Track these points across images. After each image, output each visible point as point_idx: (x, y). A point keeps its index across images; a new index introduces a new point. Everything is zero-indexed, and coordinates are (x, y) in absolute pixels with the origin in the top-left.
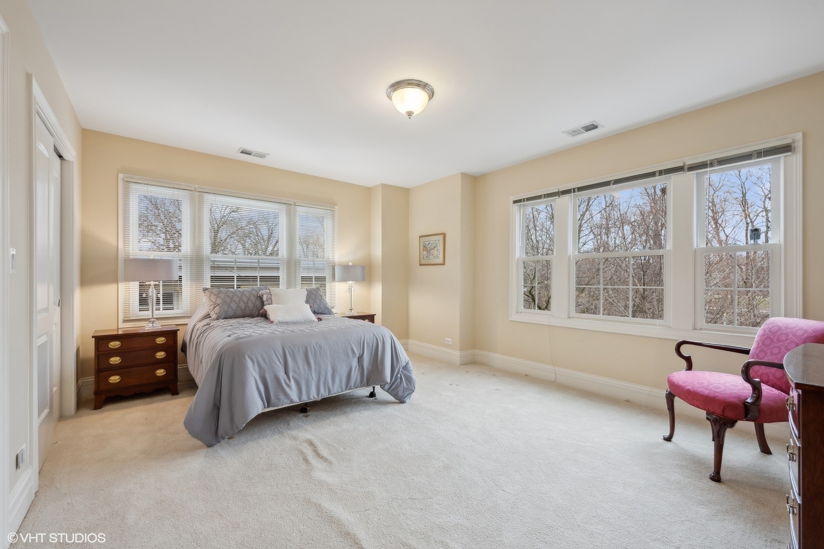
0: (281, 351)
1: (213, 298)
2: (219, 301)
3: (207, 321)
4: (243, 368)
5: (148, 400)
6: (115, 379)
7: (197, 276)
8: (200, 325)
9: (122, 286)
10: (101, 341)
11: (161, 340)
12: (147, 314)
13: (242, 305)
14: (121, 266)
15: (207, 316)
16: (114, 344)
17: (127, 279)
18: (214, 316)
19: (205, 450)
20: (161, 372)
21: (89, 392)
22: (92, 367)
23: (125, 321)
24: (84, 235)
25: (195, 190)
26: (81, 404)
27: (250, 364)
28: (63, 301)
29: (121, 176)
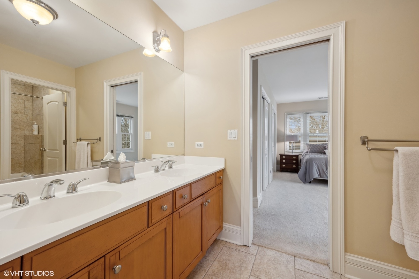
0: (325, 163)
1: (309, 147)
2: (310, 148)
3: (307, 153)
4: (312, 165)
5: (291, 173)
6: (284, 166)
7: (305, 140)
8: (304, 154)
9: (285, 142)
10: (281, 156)
11: (294, 158)
12: (291, 150)
13: (318, 149)
14: (285, 137)
15: (307, 152)
16: (284, 157)
17: (287, 141)
18: (308, 152)
19: (303, 184)
20: (294, 166)
21: (279, 169)
22: (279, 162)
23: (286, 152)
24: (278, 130)
25: (304, 114)
26: (277, 171)
27: (314, 163)
28: (275, 146)
29: (285, 113)
